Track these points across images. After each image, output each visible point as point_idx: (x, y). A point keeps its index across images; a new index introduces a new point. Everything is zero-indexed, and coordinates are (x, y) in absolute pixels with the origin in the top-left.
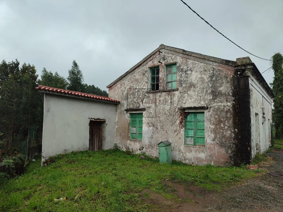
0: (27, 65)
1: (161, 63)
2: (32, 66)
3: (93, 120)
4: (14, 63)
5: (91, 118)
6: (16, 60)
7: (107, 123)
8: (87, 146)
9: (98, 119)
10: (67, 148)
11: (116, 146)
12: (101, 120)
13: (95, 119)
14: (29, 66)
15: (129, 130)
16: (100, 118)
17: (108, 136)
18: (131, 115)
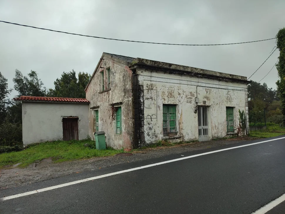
0: (82, 73)
1: (103, 68)
2: (86, 73)
3: (66, 117)
4: (71, 73)
5: (64, 116)
6: (73, 70)
7: (80, 119)
8: (61, 137)
9: (71, 116)
10: (42, 139)
11: (88, 136)
12: (73, 117)
13: (67, 117)
14: (84, 74)
15: (94, 124)
16: (73, 116)
17: (82, 130)
18: (96, 111)
